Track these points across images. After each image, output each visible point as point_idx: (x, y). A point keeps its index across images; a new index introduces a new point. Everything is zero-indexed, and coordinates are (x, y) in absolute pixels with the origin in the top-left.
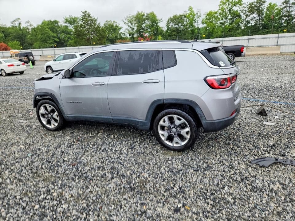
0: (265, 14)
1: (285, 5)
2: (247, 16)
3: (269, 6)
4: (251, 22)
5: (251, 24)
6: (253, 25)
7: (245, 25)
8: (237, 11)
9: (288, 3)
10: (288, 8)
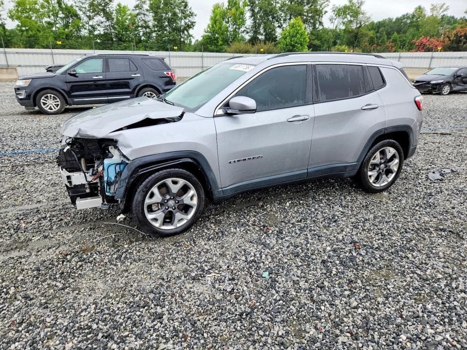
0: (115, 20)
1: (137, 11)
2: (90, 18)
3: (118, 7)
4: (99, 28)
5: (99, 32)
6: (102, 33)
7: (91, 32)
8: (72, 6)
9: (141, 9)
10: (142, 16)
